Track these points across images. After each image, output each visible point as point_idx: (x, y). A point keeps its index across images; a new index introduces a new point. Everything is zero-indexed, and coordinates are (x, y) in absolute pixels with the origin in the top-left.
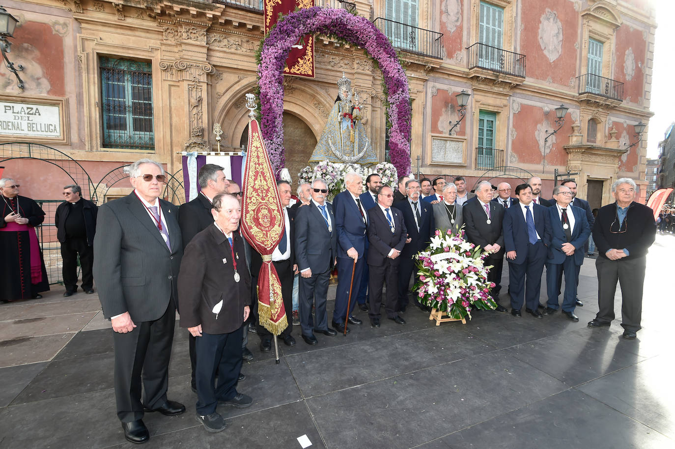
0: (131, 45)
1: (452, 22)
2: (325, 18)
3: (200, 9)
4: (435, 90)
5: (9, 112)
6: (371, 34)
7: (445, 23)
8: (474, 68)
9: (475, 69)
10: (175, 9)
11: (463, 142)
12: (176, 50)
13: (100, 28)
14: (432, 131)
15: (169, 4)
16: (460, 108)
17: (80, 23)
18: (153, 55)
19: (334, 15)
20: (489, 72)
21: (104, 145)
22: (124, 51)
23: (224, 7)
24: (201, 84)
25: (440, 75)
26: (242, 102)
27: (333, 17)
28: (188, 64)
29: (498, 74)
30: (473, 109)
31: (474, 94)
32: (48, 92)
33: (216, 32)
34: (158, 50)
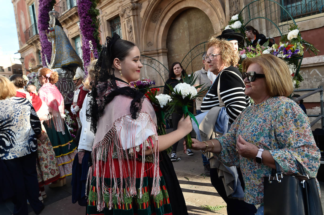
13: (106, 8)
17: (101, 10)
18: (119, 11)
22: (112, 14)
24: (131, 17)
34: (120, 7)
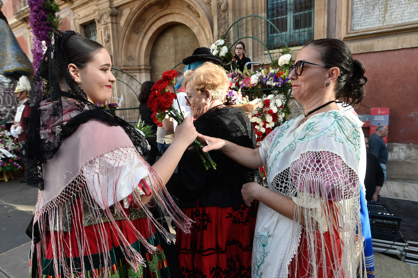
17: (73, 10)
18: (95, 15)
22: (86, 18)
24: (109, 25)
26: (138, 27)
34: (96, 10)
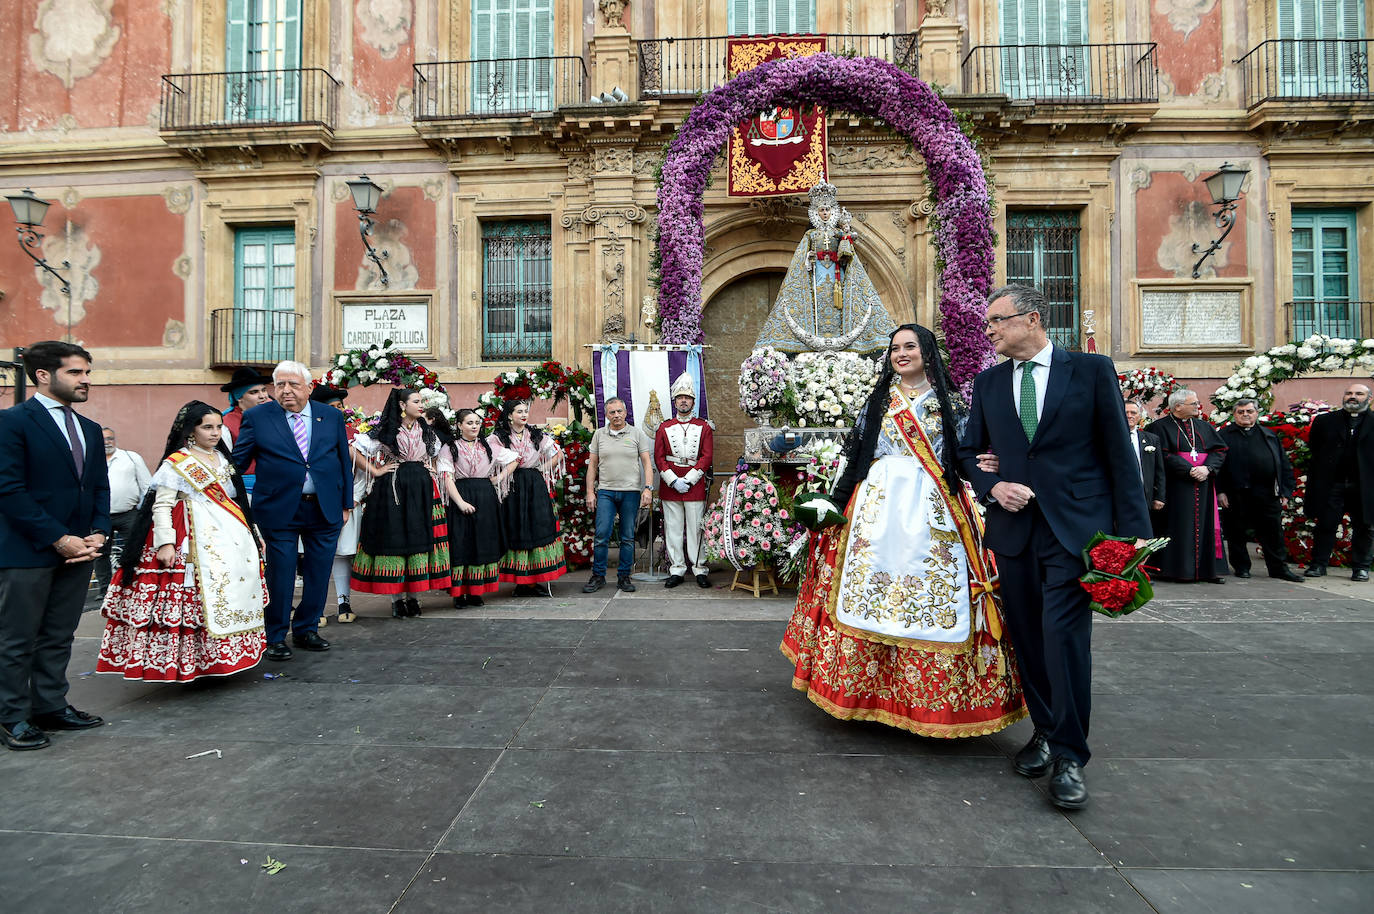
0: (522, 197)
1: (1188, 10)
2: (784, 79)
3: (619, 115)
4: (1142, 176)
5: (371, 318)
6: (888, 85)
7: (1164, 18)
8: (1260, 103)
9: (1266, 105)
10: (582, 126)
11: (1240, 291)
12: (585, 191)
13: (483, 179)
14: (1139, 274)
15: (573, 120)
16: (1219, 208)
17: (457, 177)
18: (553, 207)
19: (804, 69)
20: (1313, 104)
21: (485, 358)
22: (514, 207)
23: (657, 103)
24: (622, 242)
25: (1157, 140)
27: (802, 73)
28: (603, 211)
29: (1348, 104)
30: (1271, 205)
31: (1269, 168)
32: (416, 286)
33: (648, 150)
